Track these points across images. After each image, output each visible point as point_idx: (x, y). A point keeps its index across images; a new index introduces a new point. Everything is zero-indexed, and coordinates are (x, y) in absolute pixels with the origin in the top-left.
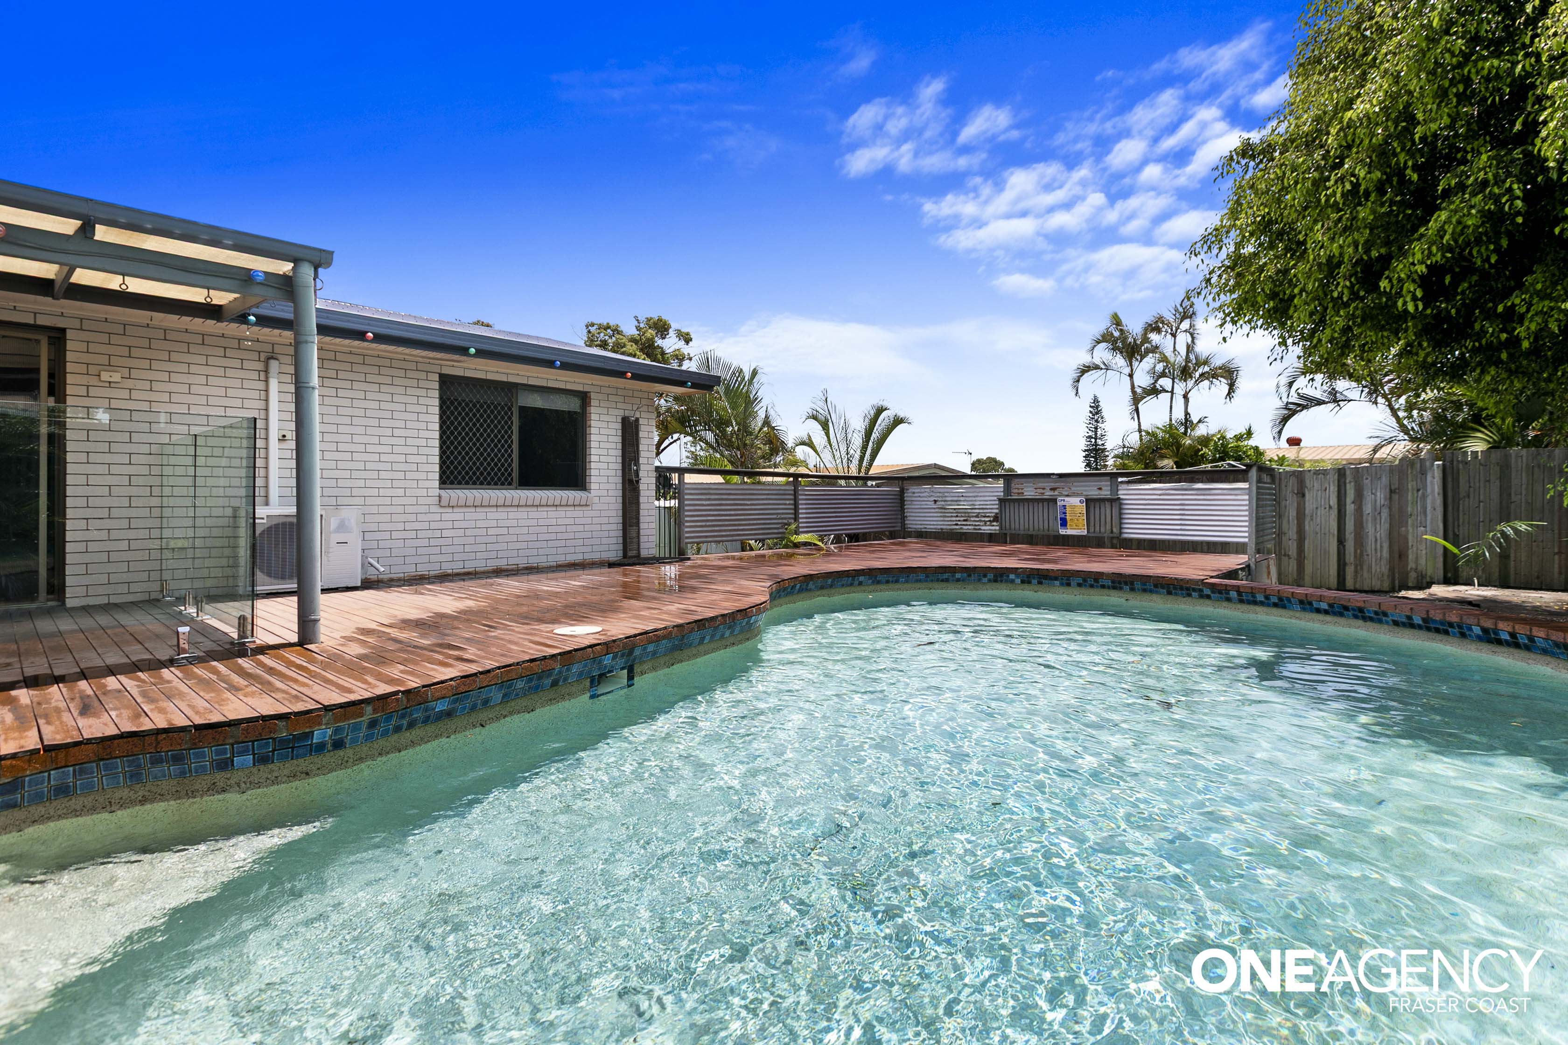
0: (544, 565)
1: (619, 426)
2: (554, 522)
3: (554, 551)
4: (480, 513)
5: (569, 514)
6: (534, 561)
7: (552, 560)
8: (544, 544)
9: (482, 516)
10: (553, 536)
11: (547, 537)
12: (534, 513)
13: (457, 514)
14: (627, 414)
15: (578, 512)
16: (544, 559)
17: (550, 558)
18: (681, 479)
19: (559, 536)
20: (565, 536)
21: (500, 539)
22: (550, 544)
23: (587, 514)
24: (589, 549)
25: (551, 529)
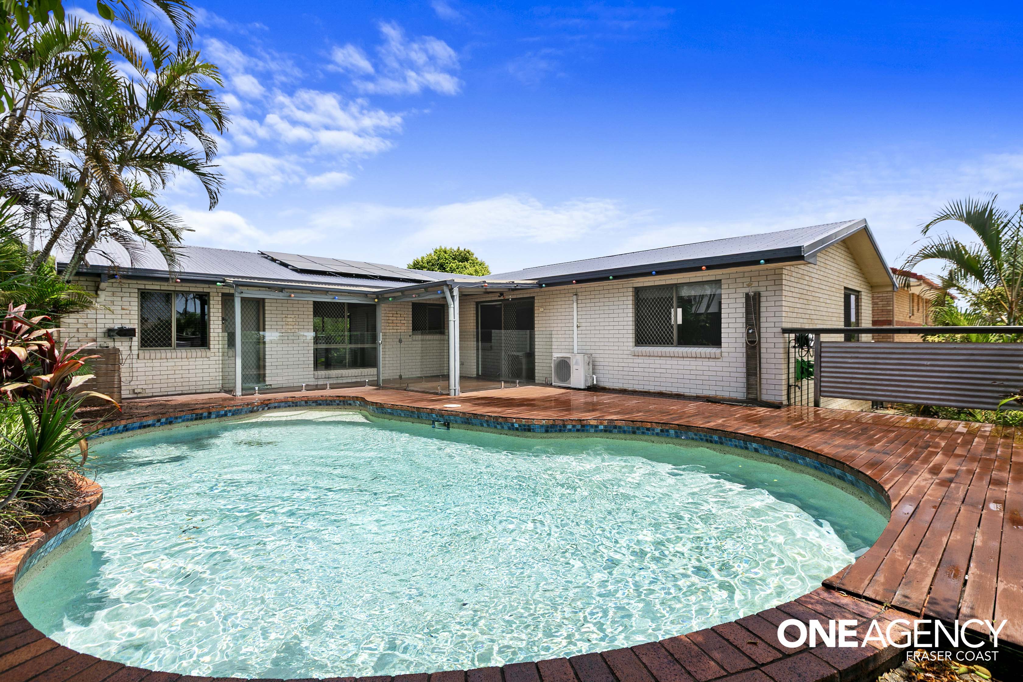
0: (688, 394)
1: (744, 300)
2: (694, 368)
3: (695, 386)
4: (651, 360)
5: (705, 363)
6: (681, 391)
7: (693, 393)
8: (688, 381)
9: (652, 361)
10: (694, 377)
11: (690, 377)
12: (681, 362)
13: (640, 360)
14: (746, 290)
15: (712, 363)
16: (688, 390)
17: (692, 391)
18: (818, 338)
19: (698, 377)
20: (703, 378)
21: (662, 375)
22: (692, 381)
23: (718, 364)
24: (721, 388)
25: (692, 372)
